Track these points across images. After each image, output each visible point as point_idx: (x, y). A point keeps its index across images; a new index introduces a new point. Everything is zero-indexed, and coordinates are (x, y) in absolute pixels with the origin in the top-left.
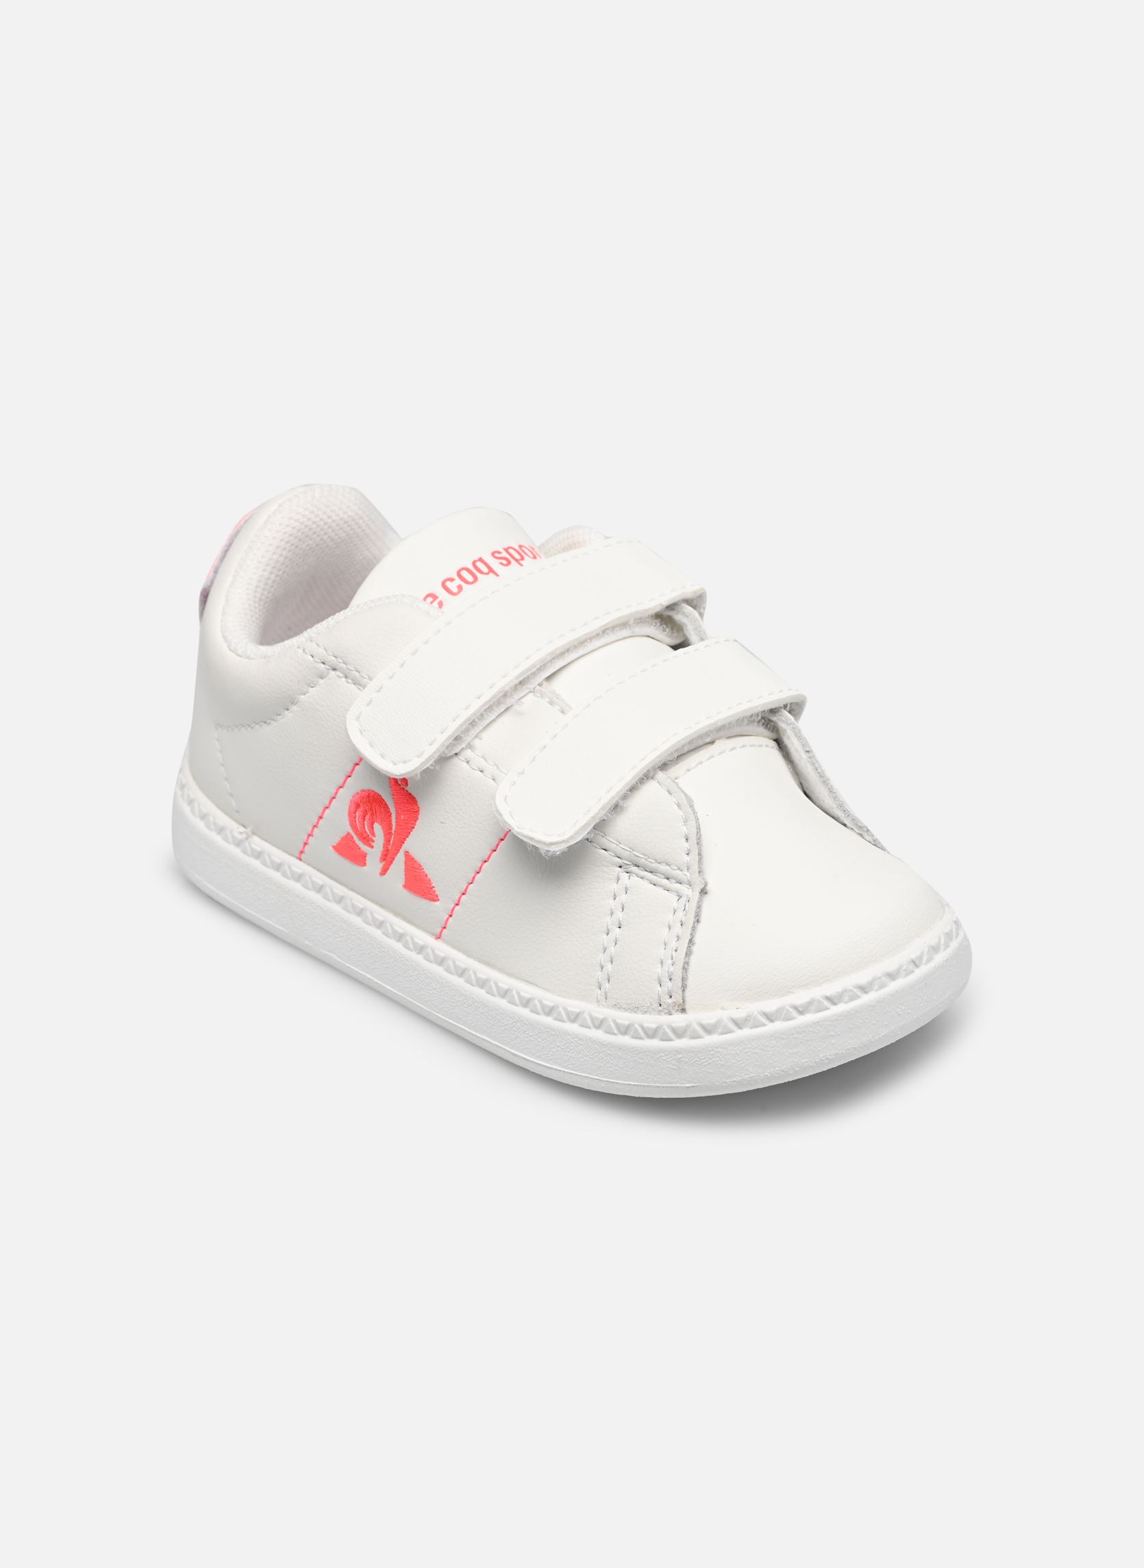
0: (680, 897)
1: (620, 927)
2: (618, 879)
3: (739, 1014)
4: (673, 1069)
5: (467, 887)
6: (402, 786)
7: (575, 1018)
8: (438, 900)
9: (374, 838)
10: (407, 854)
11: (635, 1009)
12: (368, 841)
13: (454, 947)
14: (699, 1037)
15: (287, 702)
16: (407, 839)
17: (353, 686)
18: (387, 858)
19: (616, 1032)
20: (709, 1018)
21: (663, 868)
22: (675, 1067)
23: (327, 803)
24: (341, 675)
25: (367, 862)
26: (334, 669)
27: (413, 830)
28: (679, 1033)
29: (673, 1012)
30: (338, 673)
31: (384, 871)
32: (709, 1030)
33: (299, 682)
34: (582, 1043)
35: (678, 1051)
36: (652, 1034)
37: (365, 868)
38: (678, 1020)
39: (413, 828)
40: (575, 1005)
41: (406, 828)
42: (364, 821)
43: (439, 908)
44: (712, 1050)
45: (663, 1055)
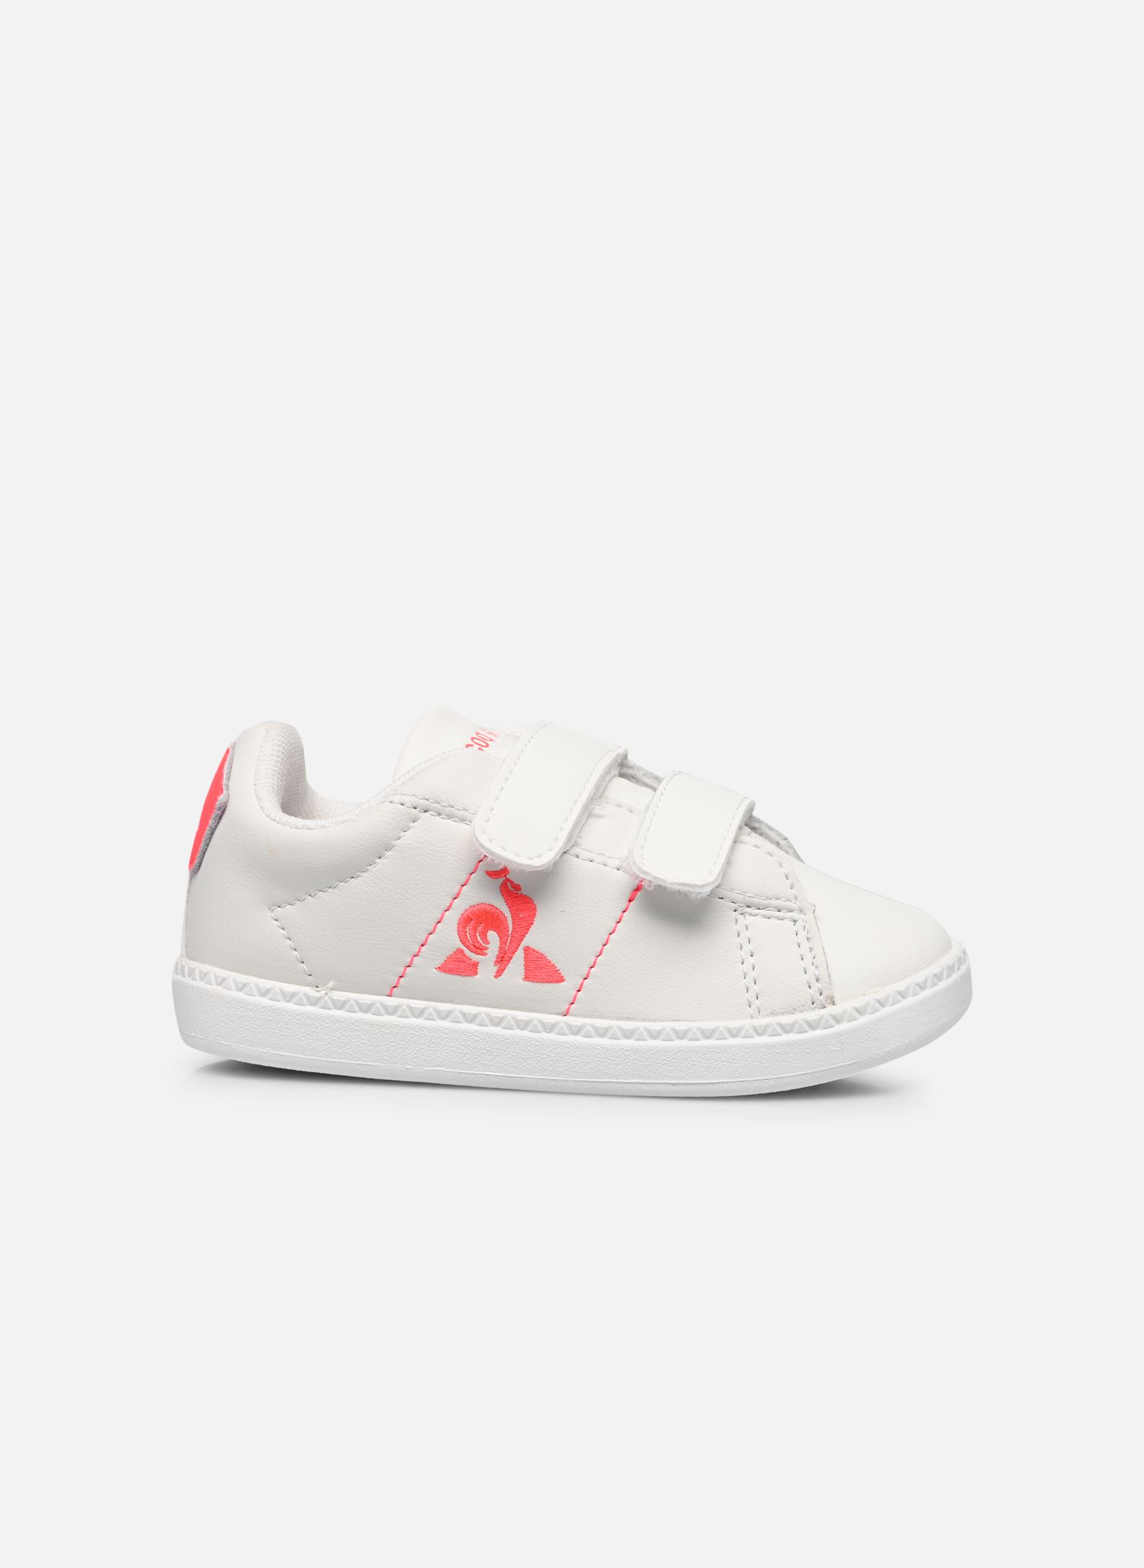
0: (795, 921)
1: (752, 956)
2: (737, 920)
3: (881, 995)
4: (837, 1051)
5: (596, 960)
6: (514, 892)
7: (734, 1033)
8: (564, 980)
9: (488, 946)
10: (527, 949)
11: (793, 1011)
12: (480, 950)
13: (586, 1017)
14: (855, 1019)
15: (381, 849)
16: (526, 936)
17: (450, 821)
18: (503, 960)
19: (780, 1032)
20: (859, 1002)
21: (774, 902)
22: (838, 1049)
23: (431, 928)
24: (435, 814)
25: (479, 970)
26: (426, 811)
27: (532, 926)
28: (837, 1019)
29: (826, 1005)
30: (431, 812)
31: (499, 974)
32: (860, 1011)
33: (394, 828)
34: (749, 1051)
35: (840, 1034)
36: (812, 1026)
37: (476, 977)
38: (831, 1009)
39: (532, 924)
40: (734, 1024)
41: (524, 925)
42: (476, 933)
43: (565, 989)
44: (868, 1027)
45: (827, 1040)
